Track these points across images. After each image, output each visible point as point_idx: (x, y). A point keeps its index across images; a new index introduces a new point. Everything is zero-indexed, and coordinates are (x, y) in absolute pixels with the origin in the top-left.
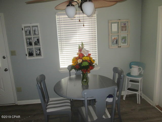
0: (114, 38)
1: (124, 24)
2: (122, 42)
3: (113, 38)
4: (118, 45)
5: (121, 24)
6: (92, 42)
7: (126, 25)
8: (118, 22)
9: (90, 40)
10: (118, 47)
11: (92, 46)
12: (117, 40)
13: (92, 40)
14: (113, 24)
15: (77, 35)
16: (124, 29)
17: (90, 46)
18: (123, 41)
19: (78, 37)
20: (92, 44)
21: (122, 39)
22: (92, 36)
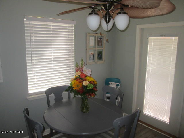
0: (92, 53)
1: (100, 38)
2: (98, 58)
3: (90, 53)
4: (95, 61)
5: (98, 38)
6: (69, 57)
7: (102, 39)
8: (95, 36)
9: (67, 55)
10: (95, 63)
11: (69, 62)
12: (94, 56)
13: (69, 55)
14: (90, 38)
15: (52, 49)
16: (100, 44)
17: (67, 62)
18: (99, 56)
19: (52, 52)
20: (69, 60)
21: (98, 55)
22: (69, 50)
